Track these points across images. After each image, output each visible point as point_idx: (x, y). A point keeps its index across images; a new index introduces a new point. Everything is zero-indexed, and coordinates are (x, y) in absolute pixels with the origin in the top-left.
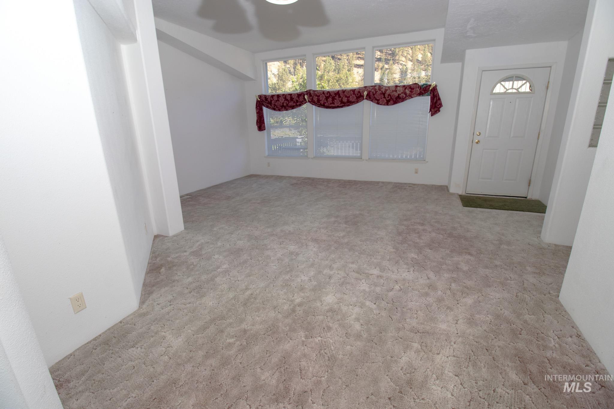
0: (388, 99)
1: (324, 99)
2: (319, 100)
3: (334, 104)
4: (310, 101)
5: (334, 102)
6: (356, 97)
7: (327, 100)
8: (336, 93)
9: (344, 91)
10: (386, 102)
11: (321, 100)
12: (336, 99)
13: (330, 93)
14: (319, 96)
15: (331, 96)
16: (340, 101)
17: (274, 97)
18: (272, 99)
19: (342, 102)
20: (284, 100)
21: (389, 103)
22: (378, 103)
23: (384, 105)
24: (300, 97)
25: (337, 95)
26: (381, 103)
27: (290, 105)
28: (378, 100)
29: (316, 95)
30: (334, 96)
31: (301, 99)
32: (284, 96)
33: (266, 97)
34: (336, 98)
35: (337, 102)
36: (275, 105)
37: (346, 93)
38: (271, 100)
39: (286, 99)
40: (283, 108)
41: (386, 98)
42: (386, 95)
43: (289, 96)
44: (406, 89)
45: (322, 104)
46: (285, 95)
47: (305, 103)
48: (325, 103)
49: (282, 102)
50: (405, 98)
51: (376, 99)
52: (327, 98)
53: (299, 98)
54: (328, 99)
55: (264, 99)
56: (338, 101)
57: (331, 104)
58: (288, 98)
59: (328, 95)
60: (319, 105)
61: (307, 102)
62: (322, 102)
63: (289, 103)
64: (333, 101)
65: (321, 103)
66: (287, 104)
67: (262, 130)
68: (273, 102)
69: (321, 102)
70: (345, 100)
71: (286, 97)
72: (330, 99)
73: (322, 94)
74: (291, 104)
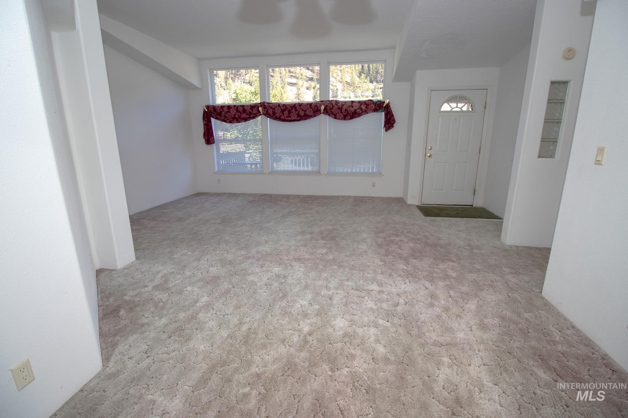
0: (345, 114)
1: (279, 112)
2: (274, 113)
3: (290, 117)
4: (265, 113)
5: (290, 115)
6: (313, 111)
7: (283, 113)
8: (292, 106)
9: (300, 104)
10: (343, 116)
11: (277, 113)
12: (292, 112)
13: (286, 107)
14: (274, 109)
15: (287, 109)
16: (296, 115)
17: (224, 108)
18: (221, 110)
19: (298, 115)
20: (235, 111)
21: (346, 118)
22: (335, 118)
23: (342, 119)
24: (254, 109)
25: (294, 109)
26: (338, 118)
27: (242, 118)
28: (335, 115)
29: (271, 108)
30: (290, 109)
31: (255, 111)
32: (235, 108)
33: (215, 108)
34: (292, 111)
35: (294, 116)
36: (225, 117)
37: (302, 107)
38: (220, 111)
39: (237, 110)
40: (235, 120)
41: (343, 113)
42: (343, 111)
43: (242, 108)
44: (362, 105)
45: (278, 117)
46: (237, 107)
47: (259, 116)
48: (280, 116)
49: (233, 114)
50: (362, 113)
51: (333, 114)
52: (283, 111)
53: (252, 110)
54: (284, 112)
55: (212, 110)
56: (295, 114)
57: (287, 117)
58: (241, 109)
59: (284, 108)
60: (274, 118)
61: (261, 115)
62: (278, 115)
63: (241, 115)
64: (289, 115)
65: (276, 116)
66: (239, 116)
67: (211, 144)
68: (223, 113)
69: (276, 115)
70: (302, 113)
71: (238, 108)
72: (286, 113)
73: (277, 106)
74: (244, 116)
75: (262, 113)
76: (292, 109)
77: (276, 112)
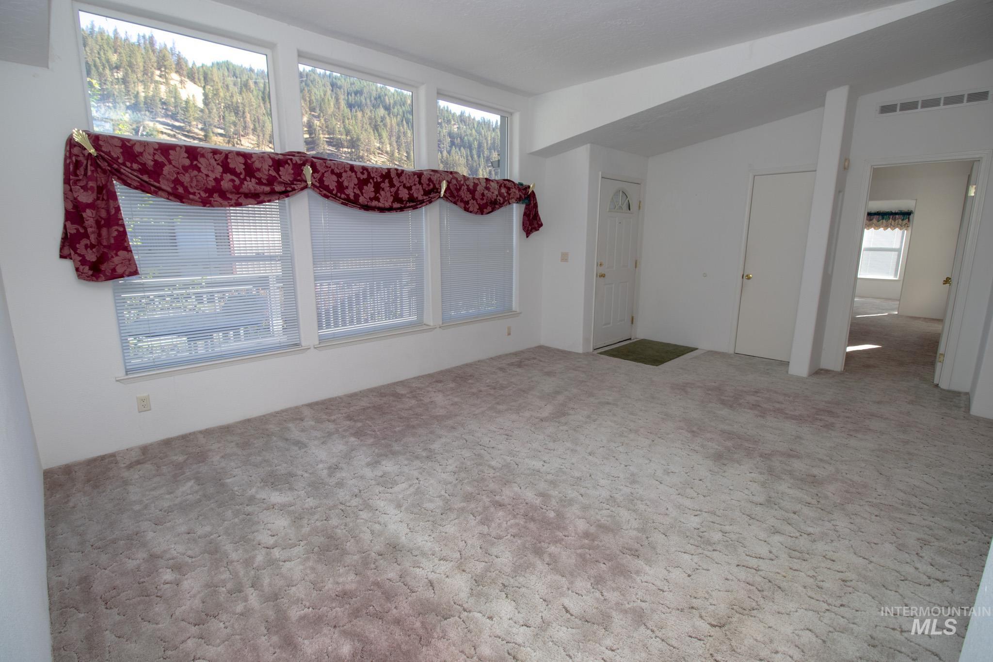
0: (482, 202)
1: (353, 185)
2: (341, 187)
3: (378, 199)
4: (318, 185)
5: (378, 195)
6: (424, 190)
7: (361, 189)
8: (384, 173)
9: (399, 172)
11: (347, 187)
12: (383, 190)
13: (369, 173)
14: (339, 175)
15: (371, 181)
16: (392, 195)
17: (171, 152)
18: (160, 158)
19: (397, 198)
21: (485, 210)
22: (466, 210)
23: (476, 213)
24: (281, 168)
25: (387, 181)
26: (471, 209)
27: (247, 191)
28: (467, 203)
29: (333, 172)
30: (379, 180)
31: (286, 174)
32: (217, 157)
33: (132, 147)
34: (382, 185)
35: (386, 199)
36: (177, 182)
37: (403, 178)
38: (155, 161)
39: (226, 168)
40: (216, 195)
41: (476, 200)
42: (478, 195)
43: (241, 160)
44: (502, 188)
45: (352, 197)
46: (223, 156)
47: (302, 189)
48: (357, 196)
49: (212, 176)
50: (503, 203)
51: (462, 201)
52: (362, 184)
53: (277, 171)
54: (365, 187)
55: (116, 153)
56: (389, 194)
57: (371, 199)
58: (238, 165)
59: (365, 176)
60: (344, 199)
61: (306, 187)
62: (350, 192)
63: (242, 183)
64: (376, 194)
65: (348, 195)
66: (235, 187)
67: (114, 275)
68: (166, 170)
69: (347, 192)
70: (404, 194)
71: (229, 160)
72: (369, 189)
73: (348, 170)
74: (250, 185)
75: (309, 183)
76: (383, 182)
77: (345, 184)
